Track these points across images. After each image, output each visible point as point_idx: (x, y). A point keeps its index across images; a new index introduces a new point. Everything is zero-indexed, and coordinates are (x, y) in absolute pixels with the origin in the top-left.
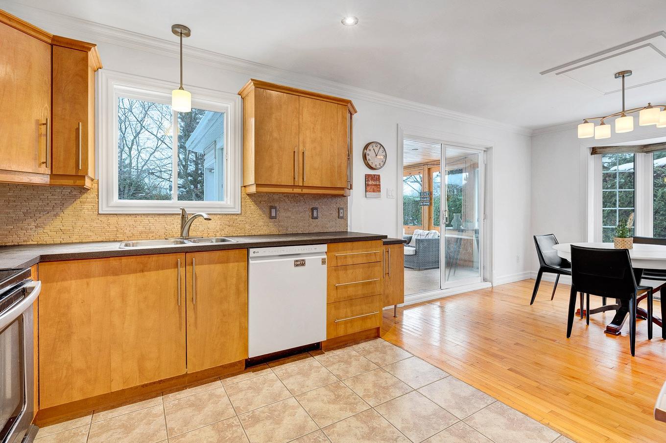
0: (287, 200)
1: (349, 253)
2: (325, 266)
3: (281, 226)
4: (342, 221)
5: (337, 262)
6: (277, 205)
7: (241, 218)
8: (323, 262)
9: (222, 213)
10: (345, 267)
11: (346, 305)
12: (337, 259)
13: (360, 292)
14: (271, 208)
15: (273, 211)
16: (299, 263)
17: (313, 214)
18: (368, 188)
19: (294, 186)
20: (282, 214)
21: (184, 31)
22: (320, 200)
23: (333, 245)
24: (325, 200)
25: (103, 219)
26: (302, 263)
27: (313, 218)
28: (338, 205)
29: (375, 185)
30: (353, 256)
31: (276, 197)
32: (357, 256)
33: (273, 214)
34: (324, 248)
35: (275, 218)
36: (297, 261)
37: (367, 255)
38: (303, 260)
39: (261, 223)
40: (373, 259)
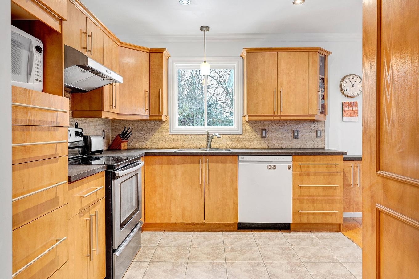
0: (274, 125)
1: (311, 163)
2: (291, 171)
3: (270, 143)
4: (319, 140)
5: (301, 169)
6: (266, 128)
7: (242, 137)
8: (289, 168)
9: (231, 134)
10: (308, 174)
11: (308, 201)
12: (301, 167)
13: (321, 193)
14: (263, 130)
15: (264, 132)
16: (271, 167)
17: (294, 135)
18: (345, 114)
19: (274, 115)
20: (270, 135)
21: (206, 29)
22: (300, 125)
23: (297, 157)
24: (305, 124)
25: (171, 136)
26: (274, 168)
27: (294, 137)
28: (316, 128)
29: (352, 111)
30: (315, 166)
31: (266, 123)
32: (319, 166)
33: (264, 135)
34: (290, 158)
35: (265, 137)
36: (269, 166)
37: (328, 166)
38: (274, 166)
39: (255, 141)
40: (333, 170)
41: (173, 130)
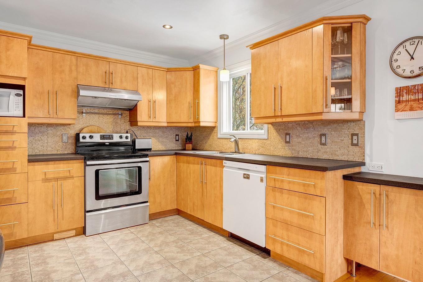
0: (299, 128)
1: (286, 178)
3: (294, 150)
4: (356, 149)
5: (275, 183)
6: (290, 132)
7: (268, 142)
8: (262, 180)
11: (282, 226)
12: (275, 181)
13: (295, 220)
14: (287, 134)
15: (288, 137)
16: (245, 176)
17: (321, 140)
18: (400, 106)
19: (275, 117)
20: (295, 140)
22: (329, 127)
23: (271, 168)
24: (335, 125)
25: (219, 140)
27: (322, 144)
28: (352, 131)
29: (414, 100)
30: (289, 182)
32: (294, 183)
33: (288, 140)
35: (289, 142)
37: (304, 185)
39: (280, 147)
41: (220, 135)
